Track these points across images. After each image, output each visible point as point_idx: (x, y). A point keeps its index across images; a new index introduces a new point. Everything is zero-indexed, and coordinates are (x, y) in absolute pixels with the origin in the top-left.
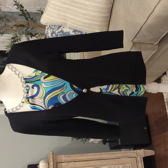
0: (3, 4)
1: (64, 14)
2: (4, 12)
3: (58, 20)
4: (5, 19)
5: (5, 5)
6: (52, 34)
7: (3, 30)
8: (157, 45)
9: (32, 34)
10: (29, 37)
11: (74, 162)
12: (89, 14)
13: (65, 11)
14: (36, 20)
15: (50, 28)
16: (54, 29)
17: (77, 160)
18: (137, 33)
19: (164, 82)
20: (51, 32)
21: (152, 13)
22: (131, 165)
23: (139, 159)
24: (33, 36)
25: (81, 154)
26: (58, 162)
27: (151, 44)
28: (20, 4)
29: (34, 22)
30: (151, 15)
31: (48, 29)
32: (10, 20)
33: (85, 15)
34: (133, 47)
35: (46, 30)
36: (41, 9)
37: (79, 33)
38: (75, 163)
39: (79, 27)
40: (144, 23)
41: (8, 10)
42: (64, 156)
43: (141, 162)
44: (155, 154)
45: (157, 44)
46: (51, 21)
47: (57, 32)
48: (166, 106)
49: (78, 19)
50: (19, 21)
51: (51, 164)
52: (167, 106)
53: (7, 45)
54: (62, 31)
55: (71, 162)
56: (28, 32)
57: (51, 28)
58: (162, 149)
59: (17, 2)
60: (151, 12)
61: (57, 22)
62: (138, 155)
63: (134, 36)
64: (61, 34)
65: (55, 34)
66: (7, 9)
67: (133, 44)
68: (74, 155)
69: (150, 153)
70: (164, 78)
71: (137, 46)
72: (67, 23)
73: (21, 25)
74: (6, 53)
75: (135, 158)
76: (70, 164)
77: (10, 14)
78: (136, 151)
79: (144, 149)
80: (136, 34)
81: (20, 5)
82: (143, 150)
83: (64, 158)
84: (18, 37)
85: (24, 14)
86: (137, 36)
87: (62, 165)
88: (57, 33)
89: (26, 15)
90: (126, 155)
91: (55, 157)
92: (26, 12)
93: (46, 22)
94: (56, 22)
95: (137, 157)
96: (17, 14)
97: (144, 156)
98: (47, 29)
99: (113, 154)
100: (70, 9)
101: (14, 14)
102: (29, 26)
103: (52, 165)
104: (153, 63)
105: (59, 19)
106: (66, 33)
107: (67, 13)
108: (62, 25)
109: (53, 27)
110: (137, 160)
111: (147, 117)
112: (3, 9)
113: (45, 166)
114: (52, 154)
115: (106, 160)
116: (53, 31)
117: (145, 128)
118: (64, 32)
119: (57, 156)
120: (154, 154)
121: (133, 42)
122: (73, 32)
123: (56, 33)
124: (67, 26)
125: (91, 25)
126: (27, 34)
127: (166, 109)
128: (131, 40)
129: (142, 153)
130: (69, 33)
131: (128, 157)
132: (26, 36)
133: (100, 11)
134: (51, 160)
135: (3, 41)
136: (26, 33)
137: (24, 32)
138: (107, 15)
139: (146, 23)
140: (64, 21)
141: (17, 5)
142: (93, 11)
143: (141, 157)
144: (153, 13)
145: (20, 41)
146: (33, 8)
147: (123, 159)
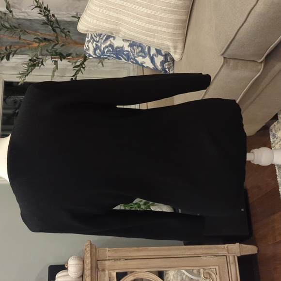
0: (16, 5)
1: (116, 15)
2: (18, 19)
3: (105, 25)
4: (19, 30)
5: (19, 8)
6: (95, 50)
7: (15, 48)
8: (263, 64)
9: (63, 55)
10: (57, 60)
11: (126, 259)
12: (155, 15)
13: (117, 10)
14: (69, 32)
15: (92, 41)
16: (98, 42)
17: (130, 256)
18: (230, 41)
19: (274, 132)
20: (93, 46)
21: (255, 8)
22: (217, 268)
23: (231, 258)
24: (64, 59)
25: (136, 248)
26: (98, 259)
27: (253, 61)
28: (45, 5)
29: (66, 35)
30: (253, 11)
31: (89, 41)
32: (27, 31)
33: (149, 16)
34: (225, 66)
35: (86, 44)
36: (77, 14)
37: (138, 48)
38: (126, 261)
39: (139, 36)
40: (241, 24)
41: (25, 16)
42: (109, 249)
43: (234, 264)
44: (258, 251)
45: (262, 62)
46: (95, 26)
47: (103, 46)
48: (277, 171)
49: (138, 23)
50: (41, 34)
51: (88, 261)
52: (279, 171)
53: (21, 73)
54: (111, 45)
55: (120, 259)
56: (55, 51)
57: (94, 40)
58: (270, 243)
59: (40, 2)
60: (252, 6)
61: (104, 29)
62: (230, 253)
63: (226, 46)
64: (109, 50)
65: (100, 50)
66: (22, 14)
67: (224, 62)
68: (125, 249)
69: (249, 249)
70: (275, 125)
71: (231, 64)
72: (120, 31)
73: (45, 39)
74: (19, 85)
75: (225, 257)
76: (119, 263)
77: (28, 23)
78: (226, 246)
79: (240, 243)
80: (228, 43)
81: (45, 7)
82: (238, 244)
83: (109, 253)
84: (40, 59)
85: (51, 22)
86: (231, 46)
87: (105, 264)
88: (104, 49)
89: (53, 24)
90: (210, 251)
91: (94, 250)
92: (54, 18)
93: (86, 29)
94: (102, 28)
95: (227, 255)
96: (38, 23)
97: (239, 255)
98: (87, 42)
99: (190, 249)
100: (126, 7)
101: (33, 23)
102: (58, 42)
103: (90, 262)
104: (257, 97)
105: (107, 23)
106: (118, 48)
107: (120, 14)
108: (112, 34)
109: (98, 39)
110: (228, 261)
111: (245, 192)
112: (17, 14)
113: (77, 264)
114: (89, 245)
115: (177, 259)
116: (96, 45)
117: (243, 210)
118: (115, 46)
119: (98, 250)
120: (256, 252)
121: (224, 57)
122: (128, 46)
123: (102, 49)
124: (120, 36)
125: (157, 33)
126: (54, 53)
127: (276, 176)
128: (222, 53)
129: (236, 249)
130: (122, 47)
131: (214, 256)
132: (52, 58)
133: (173, 11)
134: (88, 255)
135: (14, 65)
136: (52, 52)
137: (49, 51)
138: (184, 17)
139: (245, 24)
140: (115, 27)
141: (39, 7)
142: (161, 9)
143: (234, 256)
144: (256, 6)
145: (43, 65)
146: (65, 13)
147: (205, 258)
